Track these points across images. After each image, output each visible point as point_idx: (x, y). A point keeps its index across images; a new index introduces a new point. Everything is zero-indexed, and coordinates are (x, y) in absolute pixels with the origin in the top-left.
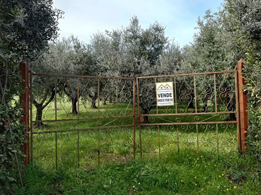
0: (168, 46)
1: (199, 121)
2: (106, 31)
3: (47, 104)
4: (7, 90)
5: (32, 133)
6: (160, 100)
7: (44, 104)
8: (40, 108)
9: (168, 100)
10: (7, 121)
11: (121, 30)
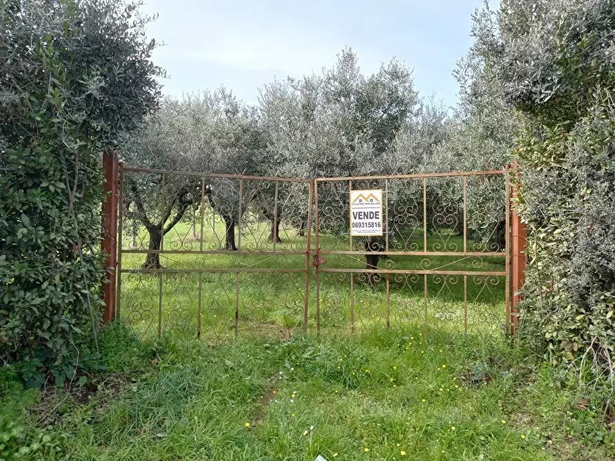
0: (421, 109)
1: (430, 268)
2: (289, 79)
3: (171, 226)
4: (78, 195)
5: (120, 271)
6: (356, 225)
7: (165, 226)
8: (157, 234)
9: (372, 225)
10: (77, 244)
11: (319, 77)
